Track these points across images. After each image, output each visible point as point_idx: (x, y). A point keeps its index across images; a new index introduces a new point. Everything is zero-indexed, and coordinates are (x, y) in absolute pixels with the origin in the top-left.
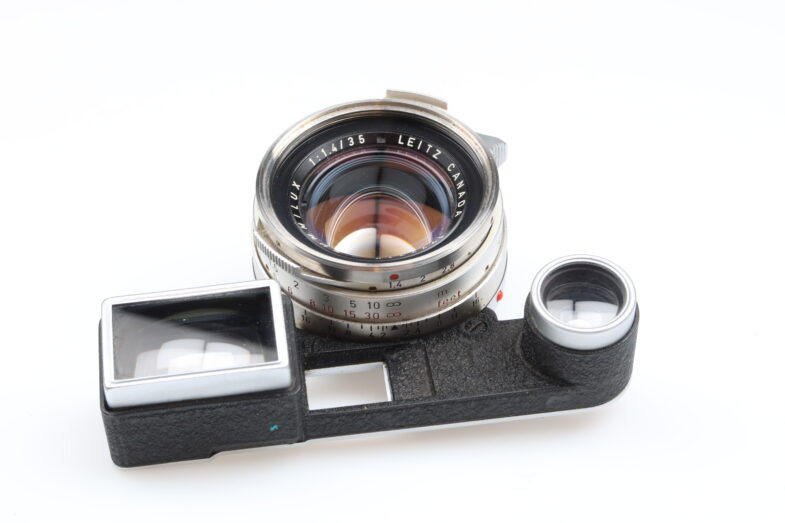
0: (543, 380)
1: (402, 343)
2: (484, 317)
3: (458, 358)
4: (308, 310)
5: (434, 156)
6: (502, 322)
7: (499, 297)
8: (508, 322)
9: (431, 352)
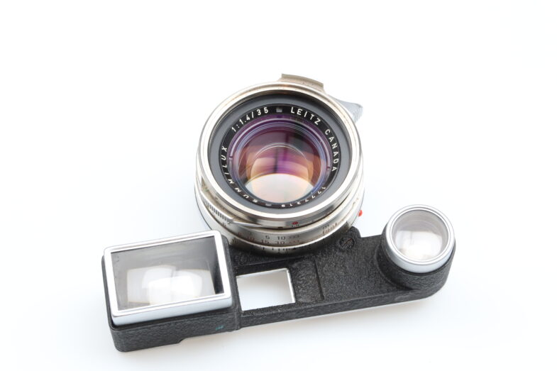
0: (393, 286)
1: (299, 257)
2: (351, 235)
3: (337, 269)
4: (237, 238)
5: (316, 122)
6: (364, 239)
7: (360, 214)
8: (368, 238)
9: (319, 265)
